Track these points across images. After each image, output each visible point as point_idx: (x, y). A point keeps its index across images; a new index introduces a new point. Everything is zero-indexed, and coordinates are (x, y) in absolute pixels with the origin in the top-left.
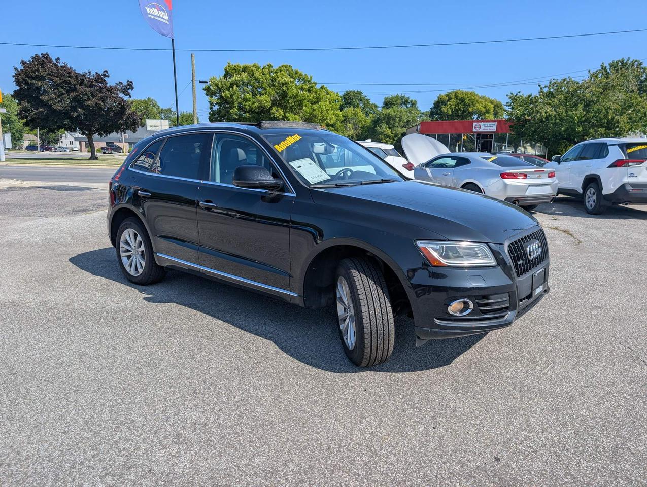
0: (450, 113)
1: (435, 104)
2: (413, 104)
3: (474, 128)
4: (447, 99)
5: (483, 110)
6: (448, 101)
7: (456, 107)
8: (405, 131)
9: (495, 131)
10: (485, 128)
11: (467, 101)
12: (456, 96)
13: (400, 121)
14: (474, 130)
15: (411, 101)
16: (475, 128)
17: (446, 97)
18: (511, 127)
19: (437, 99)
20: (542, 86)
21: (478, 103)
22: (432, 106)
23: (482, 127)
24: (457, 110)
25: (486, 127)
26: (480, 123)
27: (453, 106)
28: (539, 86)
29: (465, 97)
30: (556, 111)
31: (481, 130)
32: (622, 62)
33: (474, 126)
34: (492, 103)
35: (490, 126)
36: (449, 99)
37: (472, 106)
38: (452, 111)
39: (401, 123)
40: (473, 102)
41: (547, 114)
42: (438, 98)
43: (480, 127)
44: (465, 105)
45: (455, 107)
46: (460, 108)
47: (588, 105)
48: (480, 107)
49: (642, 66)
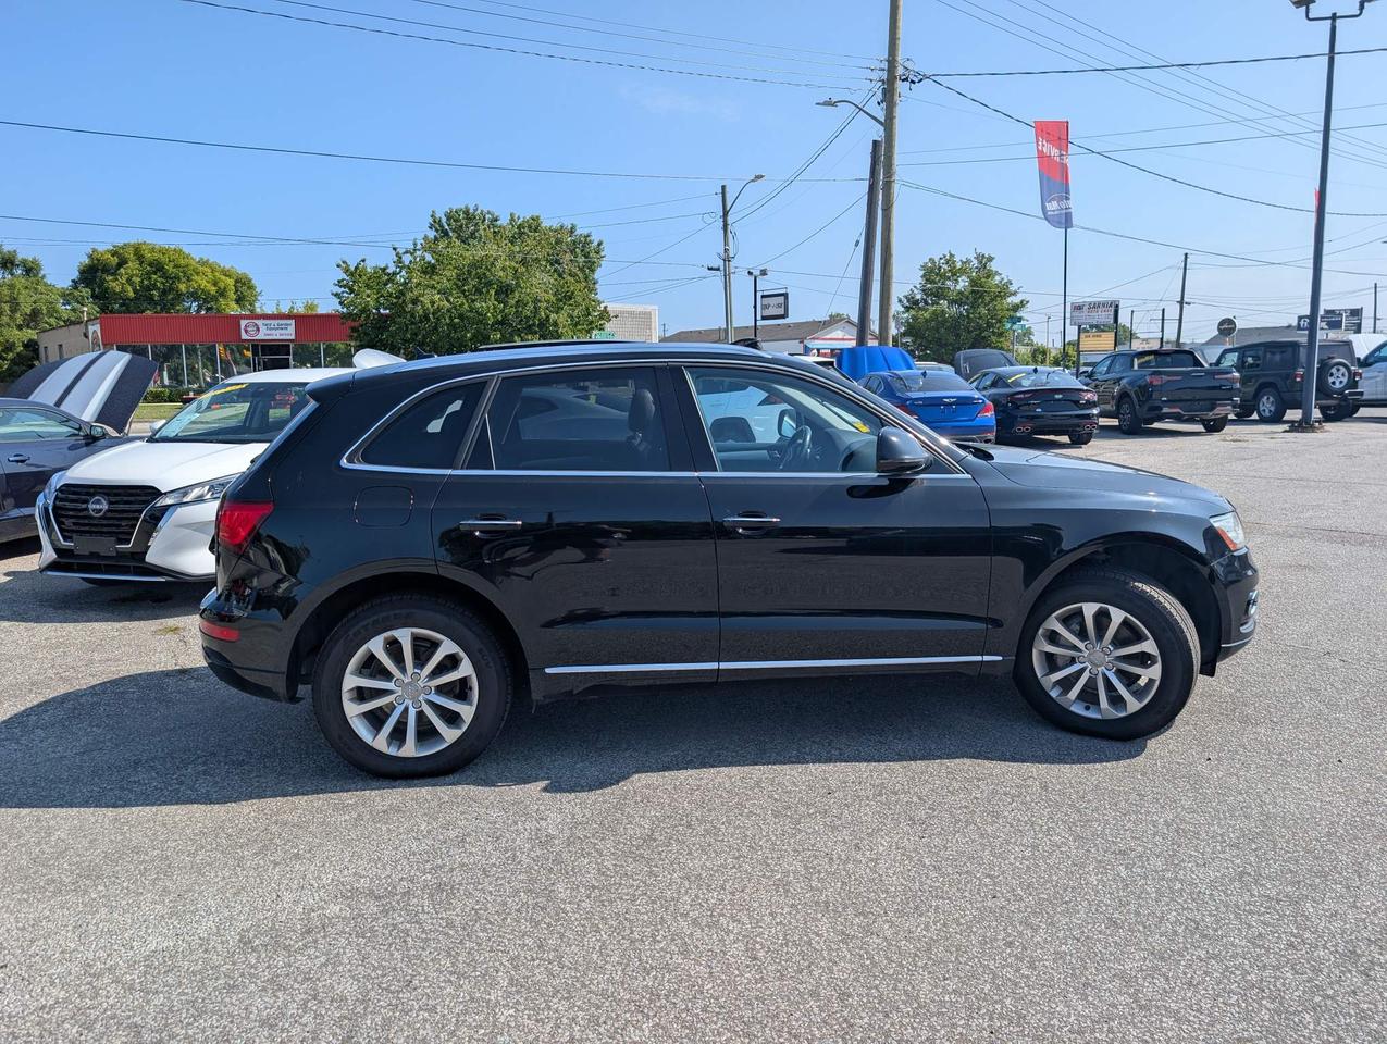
0: (131, 294)
1: (82, 272)
2: (31, 269)
3: (243, 331)
4: (115, 261)
5: (213, 290)
6: (120, 265)
7: (146, 282)
8: (35, 338)
9: (293, 337)
10: (269, 332)
11: (170, 268)
12: (140, 257)
13: (14, 311)
14: (244, 336)
15: (24, 262)
16: (246, 331)
17: (113, 256)
18: (354, 329)
19: (87, 261)
20: (401, 251)
21: (198, 274)
22: (76, 275)
23: (263, 329)
24: (148, 289)
25: (271, 329)
26: (256, 321)
27: (137, 280)
28: (395, 249)
29: (164, 259)
30: (448, 301)
31: (261, 336)
32: (466, 212)
33: (242, 327)
34: (229, 276)
35: (280, 327)
36: (122, 262)
37: (183, 280)
38: (135, 291)
39: (18, 315)
40: (186, 272)
41: (436, 306)
42: (90, 256)
43: (258, 329)
44: (165, 276)
45: (142, 282)
46: (155, 285)
47: (504, 291)
48: (203, 282)
49: (499, 223)
